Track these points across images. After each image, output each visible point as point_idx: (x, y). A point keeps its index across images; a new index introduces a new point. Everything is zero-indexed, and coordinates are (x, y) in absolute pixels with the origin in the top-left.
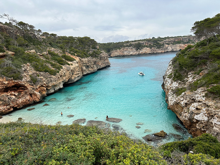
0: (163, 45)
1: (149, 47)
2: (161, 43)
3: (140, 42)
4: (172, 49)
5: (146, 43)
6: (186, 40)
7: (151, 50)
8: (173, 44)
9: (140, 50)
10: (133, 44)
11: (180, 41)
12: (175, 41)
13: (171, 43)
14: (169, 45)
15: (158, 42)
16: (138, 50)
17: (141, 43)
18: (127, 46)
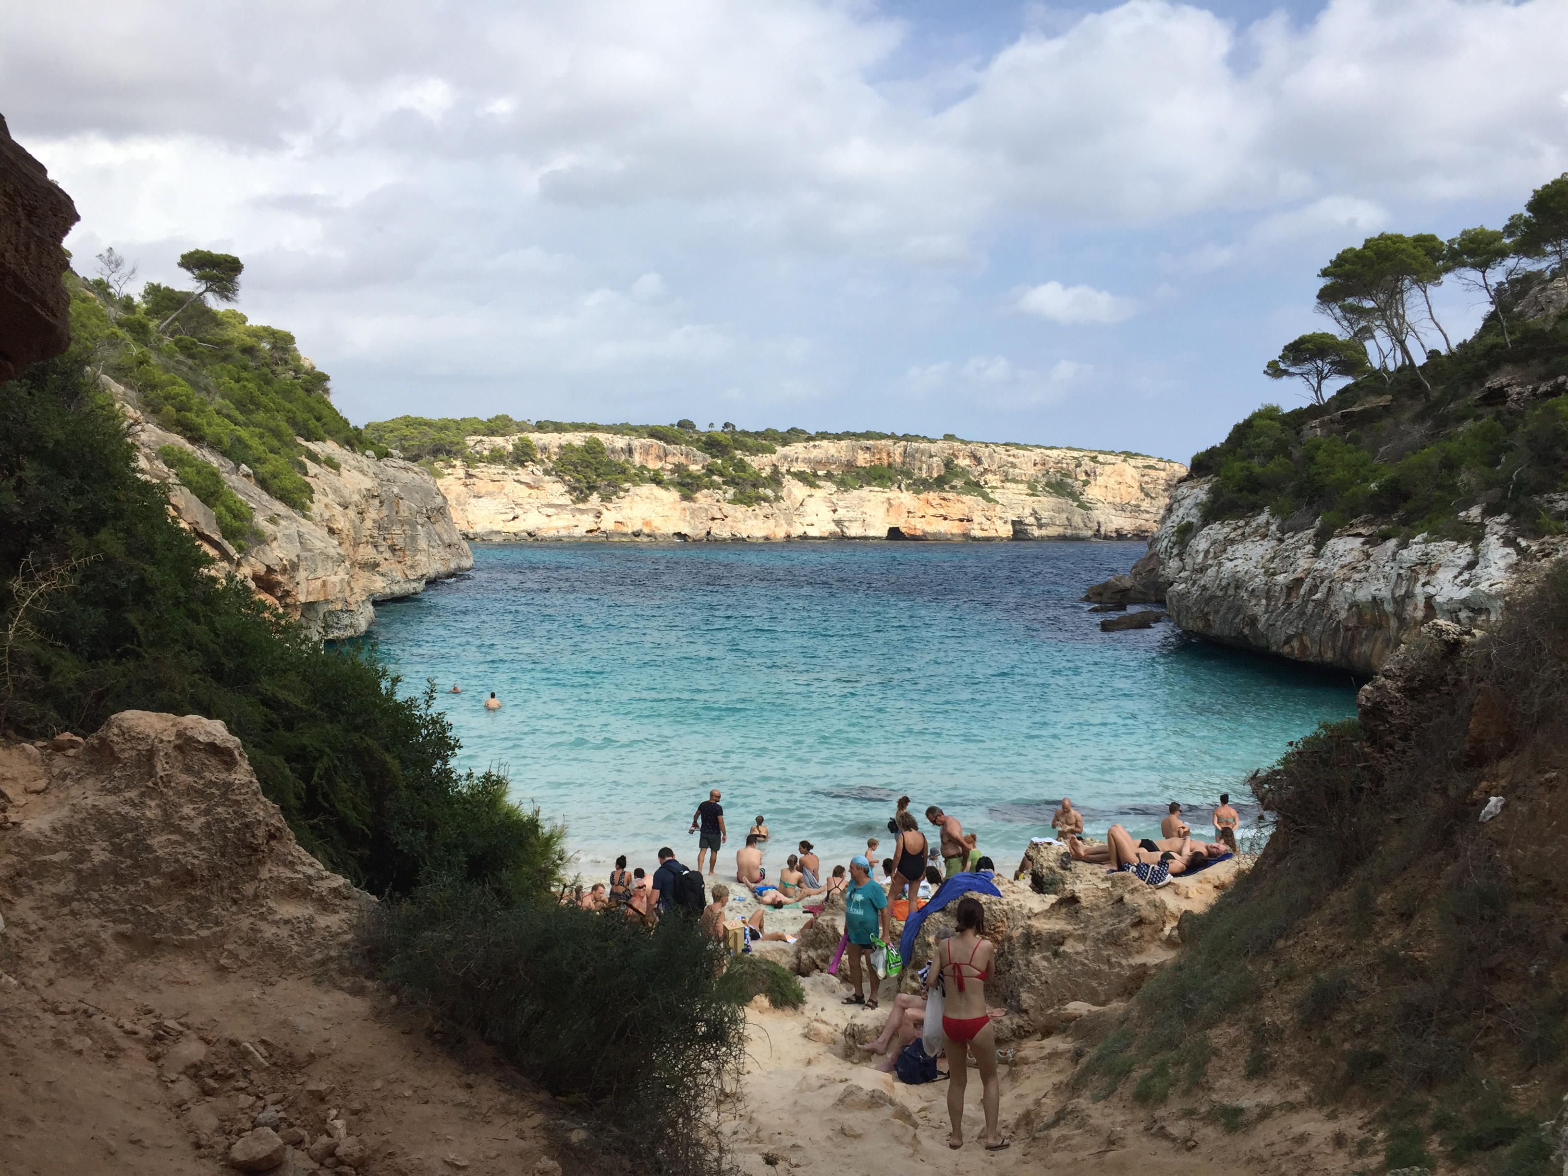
0: (775, 480)
1: (672, 483)
2: (760, 463)
3: (601, 437)
4: (838, 523)
5: (653, 451)
6: (930, 469)
7: (693, 513)
8: (843, 485)
9: (606, 499)
10: (544, 449)
11: (890, 465)
12: (850, 465)
13: (829, 476)
14: (812, 485)
15: (738, 454)
16: (584, 500)
17: (613, 451)
18: (496, 457)
